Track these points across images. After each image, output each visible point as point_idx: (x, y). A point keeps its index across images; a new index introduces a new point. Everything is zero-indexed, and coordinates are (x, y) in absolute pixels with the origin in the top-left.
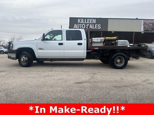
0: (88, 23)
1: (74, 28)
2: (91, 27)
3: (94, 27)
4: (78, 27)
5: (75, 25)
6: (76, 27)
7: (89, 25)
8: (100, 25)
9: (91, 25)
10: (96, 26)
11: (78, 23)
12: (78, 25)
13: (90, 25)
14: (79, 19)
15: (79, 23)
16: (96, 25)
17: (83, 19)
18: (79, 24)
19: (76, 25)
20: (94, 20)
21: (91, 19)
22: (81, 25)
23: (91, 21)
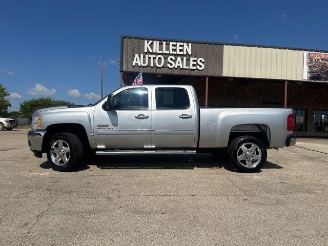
0: (171, 52)
1: (134, 64)
2: (179, 63)
3: (188, 64)
4: (144, 63)
5: (137, 56)
6: (138, 62)
7: (174, 59)
8: (203, 61)
9: (179, 58)
10: (192, 63)
11: (146, 51)
12: (144, 57)
13: (176, 59)
14: (146, 41)
15: (148, 52)
16: (192, 59)
17: (158, 42)
18: (147, 56)
19: (140, 56)
20: (188, 45)
21: (179, 44)
22: (152, 57)
23: (178, 48)
